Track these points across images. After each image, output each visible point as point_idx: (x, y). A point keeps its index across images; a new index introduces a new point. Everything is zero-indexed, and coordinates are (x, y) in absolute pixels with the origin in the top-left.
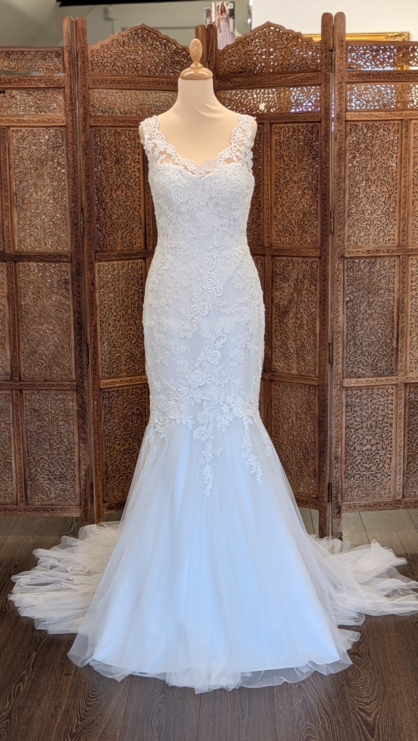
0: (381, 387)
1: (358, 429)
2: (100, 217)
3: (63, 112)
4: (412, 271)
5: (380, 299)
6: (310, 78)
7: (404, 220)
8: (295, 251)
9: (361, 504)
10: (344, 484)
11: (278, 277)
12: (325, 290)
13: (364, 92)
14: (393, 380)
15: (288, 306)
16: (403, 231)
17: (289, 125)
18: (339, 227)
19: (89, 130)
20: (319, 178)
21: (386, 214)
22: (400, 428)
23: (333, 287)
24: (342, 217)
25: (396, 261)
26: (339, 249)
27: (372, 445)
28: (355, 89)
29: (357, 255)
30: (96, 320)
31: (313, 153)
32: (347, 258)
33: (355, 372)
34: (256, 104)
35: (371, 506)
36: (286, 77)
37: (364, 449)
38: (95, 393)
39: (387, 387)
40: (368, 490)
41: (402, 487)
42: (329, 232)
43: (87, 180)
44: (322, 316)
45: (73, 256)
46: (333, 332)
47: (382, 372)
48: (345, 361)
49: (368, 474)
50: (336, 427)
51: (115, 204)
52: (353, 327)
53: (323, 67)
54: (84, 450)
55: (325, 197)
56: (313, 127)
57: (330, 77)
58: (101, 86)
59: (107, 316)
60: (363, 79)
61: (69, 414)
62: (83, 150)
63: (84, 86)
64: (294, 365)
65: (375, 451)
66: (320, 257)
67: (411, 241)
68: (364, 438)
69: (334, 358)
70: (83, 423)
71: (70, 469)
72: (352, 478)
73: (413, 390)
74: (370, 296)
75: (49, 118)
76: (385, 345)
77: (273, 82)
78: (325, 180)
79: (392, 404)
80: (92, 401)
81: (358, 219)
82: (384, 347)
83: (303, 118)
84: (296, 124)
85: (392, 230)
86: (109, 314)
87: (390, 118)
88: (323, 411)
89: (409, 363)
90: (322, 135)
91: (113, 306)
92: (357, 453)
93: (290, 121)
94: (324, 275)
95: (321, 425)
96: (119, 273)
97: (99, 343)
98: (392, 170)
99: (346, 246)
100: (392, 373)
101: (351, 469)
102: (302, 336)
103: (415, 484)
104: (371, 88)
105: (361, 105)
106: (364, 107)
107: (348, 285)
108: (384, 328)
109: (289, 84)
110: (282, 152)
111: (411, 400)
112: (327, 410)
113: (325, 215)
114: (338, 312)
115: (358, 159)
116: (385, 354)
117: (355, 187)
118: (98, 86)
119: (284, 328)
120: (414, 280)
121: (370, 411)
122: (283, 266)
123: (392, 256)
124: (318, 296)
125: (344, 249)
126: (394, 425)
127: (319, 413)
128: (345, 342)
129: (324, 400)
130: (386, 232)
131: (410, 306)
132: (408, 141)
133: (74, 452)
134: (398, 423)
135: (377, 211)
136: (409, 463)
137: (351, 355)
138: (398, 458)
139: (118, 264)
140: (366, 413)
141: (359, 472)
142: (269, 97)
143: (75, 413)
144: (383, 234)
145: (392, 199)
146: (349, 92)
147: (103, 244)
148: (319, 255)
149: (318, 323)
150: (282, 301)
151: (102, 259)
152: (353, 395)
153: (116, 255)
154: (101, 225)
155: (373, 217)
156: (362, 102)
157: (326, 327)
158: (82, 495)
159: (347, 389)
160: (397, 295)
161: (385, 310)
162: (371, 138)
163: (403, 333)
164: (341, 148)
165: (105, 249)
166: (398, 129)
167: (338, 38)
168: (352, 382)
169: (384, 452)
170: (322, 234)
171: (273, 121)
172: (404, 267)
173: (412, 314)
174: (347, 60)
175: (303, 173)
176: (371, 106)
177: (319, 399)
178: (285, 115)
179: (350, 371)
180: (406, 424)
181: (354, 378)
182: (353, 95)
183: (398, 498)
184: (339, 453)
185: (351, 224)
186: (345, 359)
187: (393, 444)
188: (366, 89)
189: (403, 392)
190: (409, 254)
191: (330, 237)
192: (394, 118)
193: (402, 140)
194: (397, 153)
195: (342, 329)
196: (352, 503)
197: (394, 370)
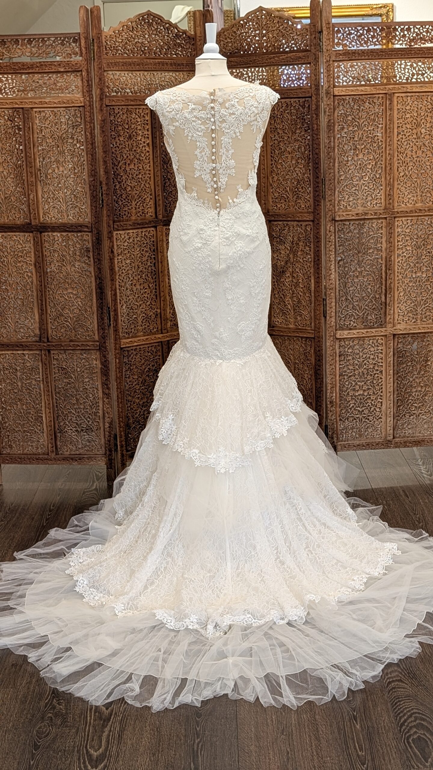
0: (372, 338)
1: (350, 376)
2: (116, 189)
3: (81, 93)
4: (398, 232)
5: (369, 258)
6: (300, 58)
7: (390, 185)
8: (290, 216)
9: (355, 444)
10: (338, 425)
11: (276, 240)
12: (318, 250)
13: (350, 69)
14: (382, 331)
15: (286, 266)
16: (389, 195)
18: (330, 193)
19: (105, 109)
20: (311, 148)
21: (373, 180)
22: (389, 375)
23: (325, 248)
24: (332, 184)
25: (383, 223)
26: (330, 213)
27: (364, 391)
28: (342, 66)
29: (347, 218)
30: (116, 285)
31: (305, 126)
32: (338, 221)
33: (347, 325)
35: (364, 446)
36: (278, 57)
37: (357, 394)
38: (117, 351)
39: (377, 338)
40: (361, 431)
41: (392, 429)
42: (321, 197)
43: (104, 156)
44: (316, 275)
45: (93, 226)
46: (326, 289)
47: (372, 324)
48: (337, 315)
49: (361, 417)
50: (330, 374)
51: (129, 177)
52: (344, 284)
53: (313, 48)
54: (107, 404)
55: (317, 166)
56: (304, 102)
57: (318, 57)
58: (115, 69)
59: (125, 280)
60: (349, 57)
61: (94, 371)
63: (100, 68)
64: (291, 320)
65: (366, 396)
66: (313, 221)
67: (396, 204)
68: (356, 384)
69: (328, 312)
70: (106, 380)
71: (96, 422)
72: (346, 421)
73: (401, 340)
74: (360, 255)
75: (68, 99)
76: (375, 300)
77: (267, 62)
78: (317, 150)
79: (382, 353)
80: (114, 359)
81: (347, 185)
82: (373, 301)
83: (296, 93)
85: (379, 195)
86: (127, 279)
87: (375, 92)
88: (319, 360)
89: (396, 316)
90: (313, 109)
91: (130, 272)
92: (350, 398)
94: (317, 237)
95: (317, 373)
96: (134, 241)
97: (119, 306)
98: (378, 139)
99: (337, 210)
100: (381, 325)
101: (345, 412)
102: (299, 294)
104: (357, 65)
105: (347, 81)
106: (351, 83)
107: (339, 246)
108: (373, 284)
109: (281, 63)
110: (276, 125)
111: (399, 349)
112: (322, 360)
113: (317, 182)
114: (330, 270)
115: (346, 130)
116: (374, 308)
117: (344, 156)
118: (112, 69)
119: (281, 286)
120: (400, 240)
121: (361, 360)
122: (280, 229)
123: (379, 218)
124: (312, 256)
125: (335, 212)
126: (384, 372)
127: (315, 362)
128: (338, 297)
129: (319, 351)
130: (373, 197)
131: (396, 263)
132: (392, 112)
133: (98, 406)
134: (387, 371)
135: (364, 177)
136: (399, 406)
137: (343, 309)
138: (389, 402)
139: (133, 233)
140: (358, 362)
141: (352, 415)
142: (263, 75)
143: (99, 370)
144: (370, 198)
145: (378, 166)
146: (336, 70)
147: (120, 214)
148: (312, 218)
149: (313, 281)
150: (279, 262)
151: (119, 228)
152: (346, 346)
153: (131, 224)
154: (117, 196)
155: (361, 183)
156: (348, 79)
157: (320, 284)
158: (107, 446)
159: (340, 340)
160: (384, 254)
161: (374, 267)
162: (358, 111)
163: (390, 288)
164: (330, 120)
165: (122, 219)
166: (383, 102)
167: (325, 20)
168: (345, 334)
169: (375, 397)
170: (314, 200)
172: (391, 228)
173: (399, 271)
174: (334, 41)
175: (296, 145)
176: (357, 82)
177: (315, 350)
179: (342, 324)
180: (395, 372)
181: (346, 330)
182: (340, 72)
183: (389, 438)
184: (334, 397)
185: (341, 190)
186: (337, 313)
187: (384, 389)
188: (352, 66)
189: (392, 342)
190: (394, 216)
191: (322, 201)
192: (378, 92)
193: (386, 112)
194: (382, 124)
195: (334, 286)
196: (347, 442)
197: (383, 322)
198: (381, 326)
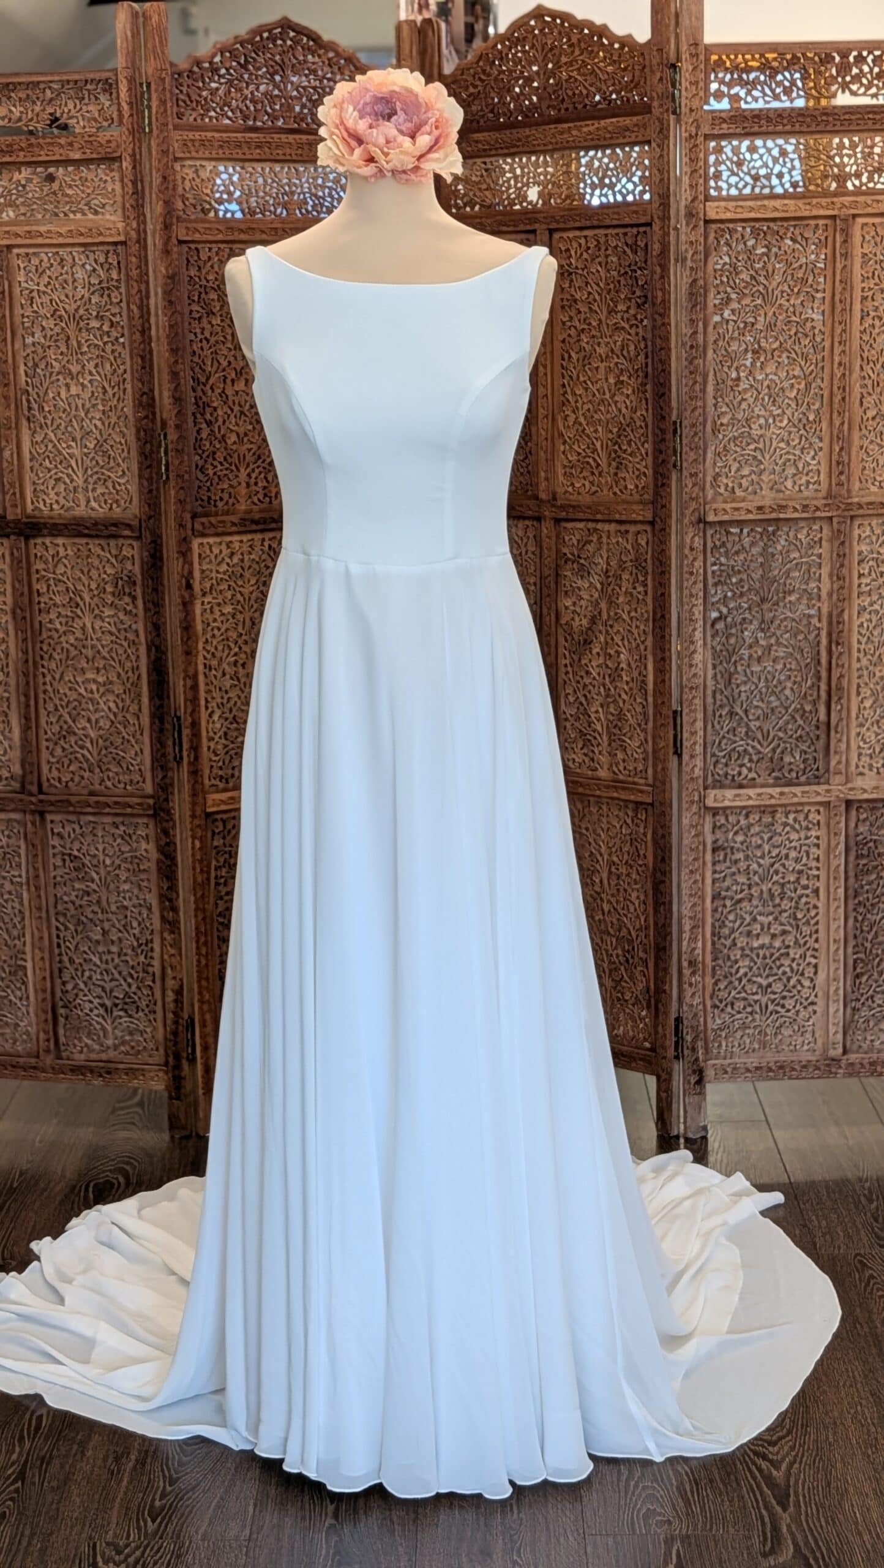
0: (793, 809)
1: (740, 901)
2: (201, 439)
3: (120, 212)
4: (861, 553)
5: (789, 614)
6: (627, 129)
7: (841, 440)
8: (601, 508)
9: (749, 1066)
10: (709, 1020)
11: (569, 565)
12: (663, 594)
13: (748, 156)
14: (818, 793)
15: (590, 629)
16: (838, 463)
17: (586, 233)
18: (693, 455)
19: (175, 249)
20: (650, 348)
21: (801, 426)
22: (835, 899)
23: (681, 588)
24: (700, 434)
25: (825, 531)
26: (694, 505)
28: (728, 150)
29: (735, 518)
30: (196, 664)
31: (638, 293)
32: (710, 523)
33: (733, 776)
34: (521, 188)
35: (770, 1070)
36: (579, 129)
37: (755, 945)
38: (197, 822)
39: (806, 809)
40: (766, 1035)
41: (841, 1030)
42: (672, 466)
43: (172, 360)
44: (658, 651)
45: (144, 525)
46: (682, 688)
47: (794, 775)
48: (709, 750)
49: (764, 1000)
50: (691, 895)
51: (232, 410)
52: (726, 676)
53: (656, 103)
54: (171, 946)
55: (663, 391)
56: (636, 236)
57: (669, 125)
58: (200, 155)
59: (218, 654)
60: (744, 128)
61: (142, 867)
62: (165, 293)
63: (165, 153)
64: (604, 759)
65: (779, 949)
66: (652, 523)
67: (857, 485)
68: (755, 920)
69: (685, 743)
70: (169, 888)
71: (145, 986)
72: (729, 1009)
73: (865, 816)
74: (765, 606)
75: (89, 225)
76: (802, 717)
77: (554, 141)
78: (663, 352)
79: (818, 846)
80: (190, 840)
81: (735, 438)
82: (798, 718)
83: (616, 217)
84: (602, 232)
85: (814, 462)
86: (223, 651)
87: (807, 214)
88: (663, 860)
89: (854, 756)
90: (654, 253)
91: (230, 633)
92: (739, 953)
93: (588, 223)
94: (661, 562)
95: (658, 890)
96: (242, 561)
97: (204, 715)
98: (814, 328)
99: (709, 497)
100: (817, 777)
101: (726, 987)
102: (620, 696)
103: (871, 1024)
104: (765, 146)
105: (740, 185)
106: (747, 191)
107: (716, 585)
108: (799, 679)
109: (586, 144)
110: (573, 292)
111: (861, 837)
112: (670, 858)
113: (661, 430)
114: (692, 642)
115: (735, 305)
116: (801, 737)
117: (729, 368)
118: (194, 154)
119: (582, 677)
120: (866, 572)
121: (766, 861)
122: (578, 541)
123: (814, 519)
124: (650, 608)
125: (705, 504)
126: (822, 892)
127: (655, 863)
128: (710, 709)
129: (663, 836)
130: (800, 466)
131: (856, 629)
132: (848, 263)
133: (152, 950)
134: (832, 890)
135: (778, 419)
136: (858, 976)
137: (724, 737)
138: (833, 966)
139: (241, 541)
140: (760, 865)
141: (743, 995)
142: (546, 174)
143: (153, 866)
144: (793, 471)
145: (812, 392)
147: (209, 498)
148: (649, 517)
149: (650, 667)
150: (577, 619)
151: (207, 531)
152: (730, 827)
153: (236, 521)
154: (204, 456)
155: (769, 434)
156: (741, 179)
157: (667, 675)
158: (170, 1044)
159: (715, 812)
160: (826, 604)
161: (800, 637)
162: (766, 258)
163: (840, 688)
164: (695, 281)
165: (213, 509)
166: (826, 238)
167: (688, 37)
168: (727, 797)
169: (800, 951)
170: (656, 472)
171: (554, 226)
173: (862, 647)
174: (707, 88)
175: (619, 338)
176: (763, 187)
177: (654, 833)
178: (578, 212)
179: (721, 772)
180: (851, 892)
181: (730, 787)
182: (724, 162)
183: (832, 1053)
184: (699, 951)
185: (720, 449)
186: (709, 746)
187: (822, 935)
188: (752, 149)
189: (843, 819)
190: (852, 513)
191: (674, 477)
192: (815, 212)
193: (835, 262)
194: (824, 291)
195: (702, 680)
196: (728, 1061)
197: (822, 771)
198: (817, 780)
